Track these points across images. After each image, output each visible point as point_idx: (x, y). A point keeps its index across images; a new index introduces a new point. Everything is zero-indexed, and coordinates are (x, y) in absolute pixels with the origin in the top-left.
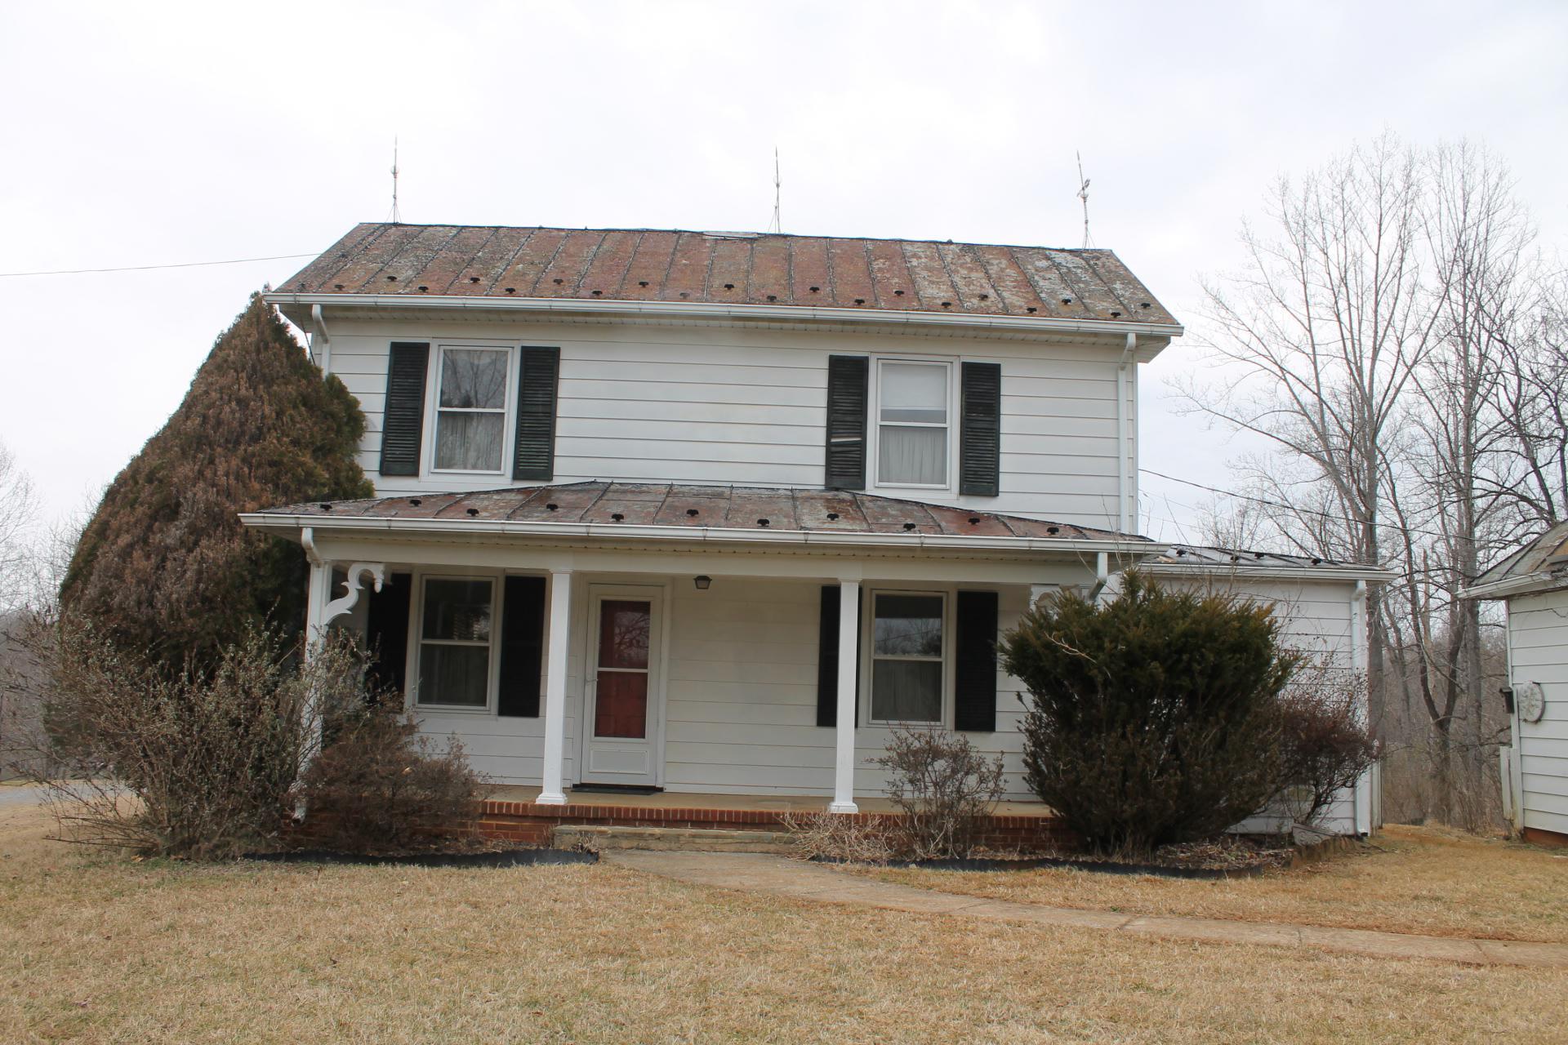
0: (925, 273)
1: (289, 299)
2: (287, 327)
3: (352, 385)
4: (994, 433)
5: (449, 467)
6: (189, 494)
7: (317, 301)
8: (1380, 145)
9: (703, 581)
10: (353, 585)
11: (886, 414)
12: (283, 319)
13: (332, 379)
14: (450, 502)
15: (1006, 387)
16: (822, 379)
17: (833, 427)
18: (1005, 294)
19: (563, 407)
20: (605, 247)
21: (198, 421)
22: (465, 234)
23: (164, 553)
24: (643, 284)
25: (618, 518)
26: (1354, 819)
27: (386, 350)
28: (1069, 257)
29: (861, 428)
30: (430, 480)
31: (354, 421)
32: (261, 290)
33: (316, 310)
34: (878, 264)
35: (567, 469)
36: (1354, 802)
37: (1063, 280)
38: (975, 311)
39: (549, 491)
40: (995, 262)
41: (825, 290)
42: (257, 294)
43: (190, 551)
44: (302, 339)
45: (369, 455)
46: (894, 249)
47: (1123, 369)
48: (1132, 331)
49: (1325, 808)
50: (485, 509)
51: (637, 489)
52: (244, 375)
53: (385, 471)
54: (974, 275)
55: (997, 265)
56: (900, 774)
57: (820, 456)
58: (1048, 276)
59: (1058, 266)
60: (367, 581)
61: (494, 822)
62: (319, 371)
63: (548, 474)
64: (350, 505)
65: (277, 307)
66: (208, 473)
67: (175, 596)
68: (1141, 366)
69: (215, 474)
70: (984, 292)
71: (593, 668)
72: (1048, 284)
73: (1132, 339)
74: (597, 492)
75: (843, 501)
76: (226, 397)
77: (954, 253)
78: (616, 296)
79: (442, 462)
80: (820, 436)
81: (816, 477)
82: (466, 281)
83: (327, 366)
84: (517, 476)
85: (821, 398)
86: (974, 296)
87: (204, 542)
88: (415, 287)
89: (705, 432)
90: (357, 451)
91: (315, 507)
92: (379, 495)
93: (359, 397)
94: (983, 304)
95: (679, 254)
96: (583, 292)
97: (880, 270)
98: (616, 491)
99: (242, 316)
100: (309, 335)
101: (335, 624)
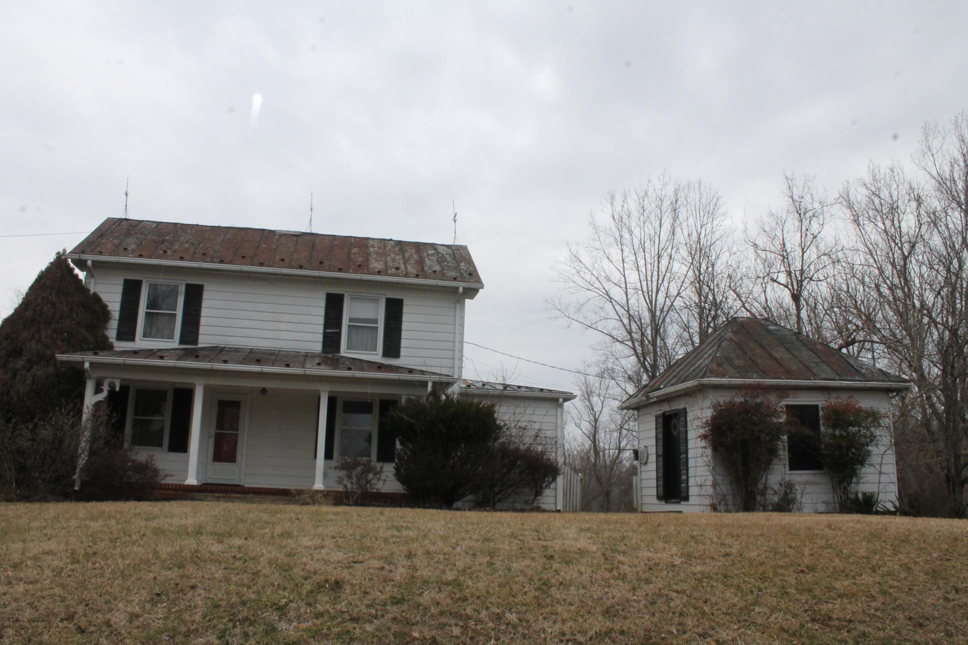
0: (374, 256)
1: (76, 256)
2: (74, 269)
3: (105, 298)
4: (398, 330)
5: (149, 337)
6: (28, 346)
7: (90, 259)
8: (661, 178)
9: (264, 391)
10: (106, 388)
11: (351, 320)
12: (72, 265)
13: (95, 294)
14: (150, 353)
15: (406, 309)
16: (323, 304)
17: (326, 326)
18: (408, 267)
19: (204, 312)
20: (227, 237)
21: (32, 312)
22: (160, 226)
23: (15, 373)
24: (244, 257)
25: (225, 362)
26: (556, 504)
27: (122, 282)
28: (445, 249)
29: (339, 325)
30: (141, 343)
31: (103, 313)
32: (61, 251)
33: (89, 263)
34: (355, 250)
35: (204, 340)
36: (556, 497)
37: (438, 261)
38: (392, 275)
39: (196, 350)
40: (409, 250)
41: (327, 263)
42: (59, 253)
43: (28, 371)
44: (82, 275)
45: (112, 332)
46: (363, 243)
47: (458, 302)
48: (461, 286)
49: (539, 498)
50: (167, 356)
51: (237, 350)
52: (54, 291)
53: (119, 338)
54: (398, 257)
55: (410, 251)
56: (343, 473)
57: (320, 338)
58: (432, 258)
59: (438, 253)
60: (112, 386)
61: (165, 492)
62: (89, 290)
63: (196, 342)
64: (105, 353)
65: (70, 260)
66: (37, 336)
67: (21, 391)
68: (467, 301)
69: (40, 336)
70: (399, 266)
71: (213, 430)
72: (431, 263)
73: (461, 290)
74: (218, 352)
75: (328, 358)
76: (45, 302)
77: (392, 245)
78: (231, 263)
79: (145, 335)
80: (321, 329)
81: (318, 347)
82: (161, 252)
83: (92, 289)
84: (182, 342)
85: (322, 312)
86: (393, 267)
87: (35, 367)
88: (137, 254)
89: (268, 325)
90: (106, 328)
91: (90, 353)
92: (116, 349)
93: (108, 304)
94: (397, 272)
95: (262, 242)
96: (215, 260)
97: (354, 253)
98: (227, 351)
99: (52, 263)
100: (85, 273)
101: (97, 405)
